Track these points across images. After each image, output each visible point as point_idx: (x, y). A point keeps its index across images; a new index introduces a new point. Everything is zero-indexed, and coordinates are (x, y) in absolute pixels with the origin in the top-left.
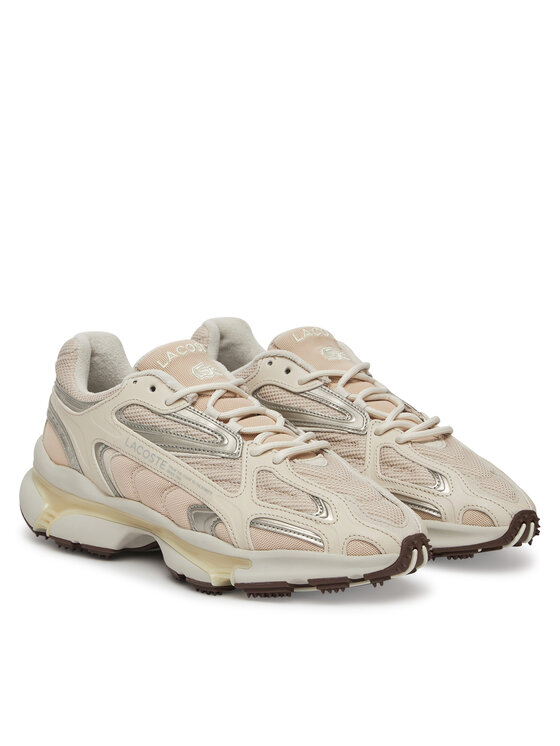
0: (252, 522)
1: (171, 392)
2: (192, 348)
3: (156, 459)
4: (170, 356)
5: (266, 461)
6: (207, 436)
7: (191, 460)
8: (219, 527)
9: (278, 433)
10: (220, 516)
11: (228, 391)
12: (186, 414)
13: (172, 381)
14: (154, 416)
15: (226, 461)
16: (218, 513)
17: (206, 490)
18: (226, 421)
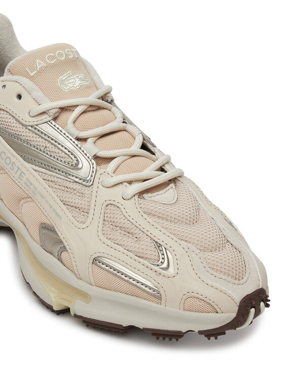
0: (95, 259)
1: (35, 104)
2: (62, 56)
3: (16, 169)
4: (39, 64)
5: (116, 194)
6: (63, 155)
7: (46, 177)
8: (64, 254)
9: (133, 156)
10: (66, 244)
11: (91, 106)
12: (46, 128)
13: (38, 94)
14: (18, 125)
15: (77, 186)
16: (64, 241)
17: (57, 214)
18: (84, 140)
